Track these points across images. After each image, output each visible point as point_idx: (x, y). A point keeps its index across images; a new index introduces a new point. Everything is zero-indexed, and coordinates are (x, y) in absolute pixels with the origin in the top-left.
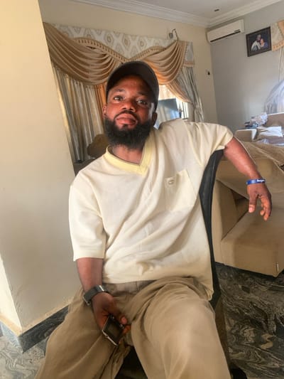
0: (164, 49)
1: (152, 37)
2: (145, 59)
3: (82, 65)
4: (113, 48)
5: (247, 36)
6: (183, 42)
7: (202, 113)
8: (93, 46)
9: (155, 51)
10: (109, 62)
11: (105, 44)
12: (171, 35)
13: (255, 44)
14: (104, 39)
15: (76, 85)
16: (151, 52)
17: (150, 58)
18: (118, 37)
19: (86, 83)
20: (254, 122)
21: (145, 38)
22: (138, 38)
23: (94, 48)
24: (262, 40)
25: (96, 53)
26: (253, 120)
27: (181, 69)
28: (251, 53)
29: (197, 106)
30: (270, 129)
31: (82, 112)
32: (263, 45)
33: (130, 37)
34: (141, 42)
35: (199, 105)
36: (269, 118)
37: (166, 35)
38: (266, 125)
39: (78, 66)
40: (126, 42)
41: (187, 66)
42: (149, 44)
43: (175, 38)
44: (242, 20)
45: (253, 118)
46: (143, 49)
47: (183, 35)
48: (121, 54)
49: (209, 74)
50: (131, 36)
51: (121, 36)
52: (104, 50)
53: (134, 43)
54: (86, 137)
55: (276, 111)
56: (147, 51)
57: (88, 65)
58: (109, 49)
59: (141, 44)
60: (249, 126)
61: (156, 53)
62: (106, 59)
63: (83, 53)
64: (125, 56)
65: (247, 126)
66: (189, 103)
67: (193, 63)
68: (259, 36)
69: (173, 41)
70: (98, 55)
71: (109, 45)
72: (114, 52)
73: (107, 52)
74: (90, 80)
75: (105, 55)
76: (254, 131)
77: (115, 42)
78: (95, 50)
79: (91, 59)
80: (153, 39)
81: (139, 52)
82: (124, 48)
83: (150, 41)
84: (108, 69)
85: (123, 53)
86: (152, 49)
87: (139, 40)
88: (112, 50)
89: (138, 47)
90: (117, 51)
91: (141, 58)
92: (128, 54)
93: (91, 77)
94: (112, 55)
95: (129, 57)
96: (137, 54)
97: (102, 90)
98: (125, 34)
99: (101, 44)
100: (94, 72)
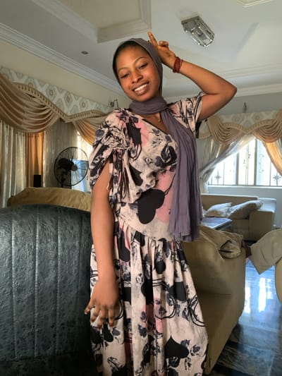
0: (104, 115)
1: (94, 101)
2: (84, 119)
3: (17, 111)
4: (54, 102)
8: (33, 95)
9: (95, 115)
10: (48, 114)
11: (46, 96)
14: (46, 91)
15: (5, 128)
16: (91, 115)
17: (88, 120)
18: (61, 93)
19: (17, 129)
21: (88, 101)
22: (80, 98)
23: (34, 97)
25: (35, 102)
31: (6, 158)
33: (72, 96)
34: (83, 103)
37: (107, 102)
39: (12, 110)
40: (68, 100)
42: (91, 107)
46: (84, 110)
48: (61, 109)
50: (74, 95)
51: (64, 93)
52: (44, 102)
53: (75, 102)
54: (5, 185)
56: (88, 113)
57: (24, 112)
58: (49, 102)
59: (83, 105)
61: (97, 117)
62: (45, 110)
63: (21, 99)
64: (65, 111)
70: (37, 105)
71: (51, 98)
72: (54, 105)
73: (47, 104)
74: (23, 126)
75: (44, 106)
77: (57, 98)
78: (34, 99)
79: (28, 107)
80: (95, 104)
81: (80, 112)
82: (65, 104)
83: (92, 104)
84: (45, 120)
85: (64, 108)
86: (92, 111)
87: (81, 101)
88: (52, 104)
89: (79, 107)
90: (58, 105)
91: (81, 118)
92: (68, 110)
93: (25, 124)
94: (52, 108)
95: (69, 114)
96: (77, 112)
97: (33, 139)
98: (68, 92)
99: (42, 95)
100: (29, 120)
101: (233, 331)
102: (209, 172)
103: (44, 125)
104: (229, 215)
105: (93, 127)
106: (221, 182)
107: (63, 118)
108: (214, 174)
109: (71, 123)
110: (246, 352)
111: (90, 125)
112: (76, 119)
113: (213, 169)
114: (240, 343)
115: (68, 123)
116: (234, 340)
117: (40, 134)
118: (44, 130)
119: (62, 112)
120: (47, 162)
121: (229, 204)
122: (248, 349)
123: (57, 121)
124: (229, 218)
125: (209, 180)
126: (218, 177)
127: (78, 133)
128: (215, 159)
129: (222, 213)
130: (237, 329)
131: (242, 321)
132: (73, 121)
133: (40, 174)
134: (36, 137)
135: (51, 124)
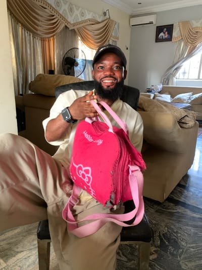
0: (99, 23)
1: (91, 11)
2: (83, 27)
3: (34, 19)
4: (61, 12)
5: (157, 27)
6: (112, 21)
8: (44, 6)
9: (92, 23)
10: (56, 22)
11: (54, 6)
12: (105, 14)
13: (162, 34)
14: (54, 3)
15: (26, 34)
16: (89, 23)
17: (87, 27)
18: (65, 4)
19: (35, 34)
20: (153, 89)
21: (86, 11)
23: (45, 8)
24: (166, 33)
25: (46, 12)
26: (153, 88)
28: (158, 40)
30: (163, 95)
31: (29, 57)
32: (166, 36)
33: (74, 6)
34: (82, 13)
36: (163, 88)
37: (101, 13)
38: (160, 92)
39: (29, 18)
40: (71, 10)
41: (113, 39)
42: (88, 16)
43: (107, 16)
44: (156, 15)
45: (152, 86)
46: (83, 19)
47: (114, 16)
48: (66, 18)
49: (127, 49)
50: (76, 6)
51: (68, 4)
52: (53, 12)
53: (77, 12)
54: (29, 77)
55: (168, 84)
56: (85, 21)
57: (39, 20)
58: (57, 12)
59: (82, 14)
60: (149, 91)
61: (93, 24)
62: (53, 19)
63: (36, 10)
64: (69, 20)
65: (148, 91)
67: (118, 39)
68: (165, 29)
69: (106, 18)
70: (48, 15)
71: (57, 9)
72: (61, 15)
73: (55, 14)
74: (39, 32)
75: (53, 16)
76: (152, 95)
77: (63, 9)
78: (45, 10)
79: (42, 16)
80: (91, 13)
81: (80, 20)
82: (68, 14)
83: (89, 14)
84: (54, 28)
85: (68, 18)
86: (89, 20)
87: (81, 10)
88: (59, 13)
89: (79, 15)
90: (63, 15)
91: (81, 25)
92: (71, 19)
93: (40, 31)
94: (59, 17)
95: (72, 23)
96: (78, 21)
97: (47, 43)
98: (70, 3)
99: (51, 6)
100: (43, 27)
101: (183, 178)
102: (177, 69)
103: (54, 31)
104: (190, 101)
105: (89, 32)
106: (186, 77)
107: (68, 26)
108: (181, 71)
109: (74, 29)
110: (191, 191)
111: (87, 31)
112: (78, 26)
113: (181, 66)
114: (187, 185)
115: (71, 30)
116: (183, 183)
117: (52, 38)
118: (54, 35)
119: (67, 21)
120: (57, 61)
121: (191, 93)
122: (192, 189)
123: (63, 29)
124: (189, 103)
125: (177, 75)
126: (184, 73)
127: (79, 38)
128: (183, 58)
129: (185, 100)
130: (186, 177)
131: (190, 172)
132: (75, 28)
133: (53, 69)
134: (48, 41)
135: (59, 30)
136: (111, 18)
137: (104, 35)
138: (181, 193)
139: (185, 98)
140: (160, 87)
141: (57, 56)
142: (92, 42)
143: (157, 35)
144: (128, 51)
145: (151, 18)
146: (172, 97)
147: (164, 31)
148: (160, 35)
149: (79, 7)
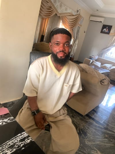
0: (73, 16)
2: (65, 16)
5: (103, 25)
6: (81, 16)
7: (76, 46)
9: (70, 15)
10: (52, 11)
11: (53, 2)
12: (78, 11)
13: (105, 29)
17: (67, 16)
18: (59, 2)
20: (93, 58)
21: (68, 8)
22: (66, 6)
23: (48, 2)
24: (107, 29)
26: (93, 57)
27: (76, 26)
28: (102, 32)
29: (76, 43)
30: (97, 62)
32: (107, 31)
33: (63, 4)
34: (66, 9)
35: (77, 42)
36: (98, 58)
37: (76, 10)
38: (96, 60)
40: (61, 6)
41: (79, 26)
42: (69, 11)
43: (79, 13)
44: (104, 18)
45: (93, 56)
46: (66, 12)
47: (82, 14)
48: (57, 10)
49: (85, 32)
50: (64, 4)
52: (51, 5)
53: (63, 8)
55: (101, 57)
56: (67, 13)
57: (43, 8)
58: (53, 5)
60: (91, 58)
61: (70, 16)
62: (51, 9)
63: (43, 3)
65: (90, 58)
66: (73, 40)
67: (81, 26)
68: (107, 27)
69: (77, 14)
70: (48, 6)
71: (54, 4)
72: (55, 8)
73: (52, 6)
75: (51, 7)
76: (92, 61)
77: (57, 5)
78: (48, 3)
79: (45, 6)
80: (71, 10)
81: (64, 12)
84: (50, 14)
85: (58, 10)
86: (69, 13)
88: (54, 7)
89: (64, 10)
92: (60, 11)
93: (43, 14)
95: (60, 13)
96: (63, 12)
97: (44, 21)
98: (62, 2)
99: (51, 2)
100: (45, 12)
101: (96, 107)
102: (108, 50)
103: (49, 15)
104: (110, 69)
105: (67, 20)
106: (112, 56)
107: (57, 14)
108: (110, 52)
110: (98, 114)
111: (66, 19)
112: (62, 15)
113: (111, 49)
114: (97, 111)
115: (58, 16)
116: (95, 110)
117: (47, 19)
118: (49, 17)
119: (57, 11)
120: (47, 31)
121: (112, 65)
122: (99, 113)
123: (54, 15)
124: (109, 70)
125: (107, 53)
126: (111, 53)
127: (61, 21)
128: (113, 45)
129: (108, 68)
130: (97, 107)
131: (100, 105)
132: (61, 16)
133: (44, 35)
134: (45, 20)
135: (52, 15)
136: (80, 15)
137: (75, 22)
138: (93, 114)
139: (108, 67)
140: (97, 57)
141: (48, 28)
142: (68, 25)
143: (103, 29)
144: (85, 33)
145: (102, 20)
146: (102, 64)
147: (107, 28)
148: (104, 30)
149: (65, 5)
